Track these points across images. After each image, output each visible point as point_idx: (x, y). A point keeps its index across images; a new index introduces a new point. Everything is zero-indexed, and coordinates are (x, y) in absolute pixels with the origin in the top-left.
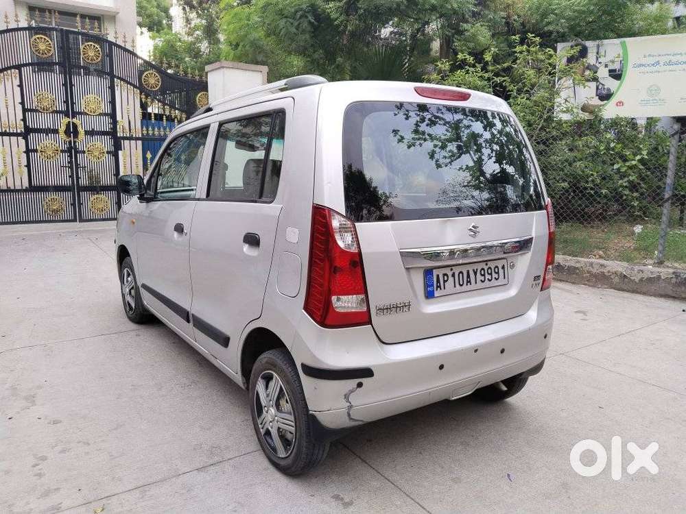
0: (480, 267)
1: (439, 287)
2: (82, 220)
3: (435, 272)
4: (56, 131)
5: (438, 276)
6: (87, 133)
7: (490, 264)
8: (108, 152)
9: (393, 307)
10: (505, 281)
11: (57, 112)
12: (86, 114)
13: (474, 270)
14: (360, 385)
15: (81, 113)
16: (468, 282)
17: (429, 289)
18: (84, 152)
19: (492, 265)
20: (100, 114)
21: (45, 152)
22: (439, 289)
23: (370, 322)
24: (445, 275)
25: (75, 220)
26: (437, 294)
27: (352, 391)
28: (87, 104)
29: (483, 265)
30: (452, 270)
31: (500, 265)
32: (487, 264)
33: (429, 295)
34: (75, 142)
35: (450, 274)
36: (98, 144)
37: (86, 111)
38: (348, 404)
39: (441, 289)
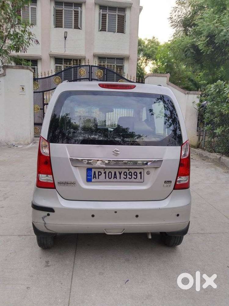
0: (123, 171)
1: (95, 177)
3: (93, 170)
5: (95, 172)
7: (130, 170)
9: (66, 183)
10: (142, 180)
13: (119, 172)
14: (48, 215)
16: (114, 177)
17: (88, 177)
19: (133, 171)
22: (95, 178)
23: (55, 188)
24: (99, 172)
26: (93, 180)
27: (45, 217)
29: (127, 170)
30: (104, 170)
31: (138, 171)
32: (129, 170)
33: (89, 180)
35: (103, 172)
38: (44, 222)
39: (96, 178)
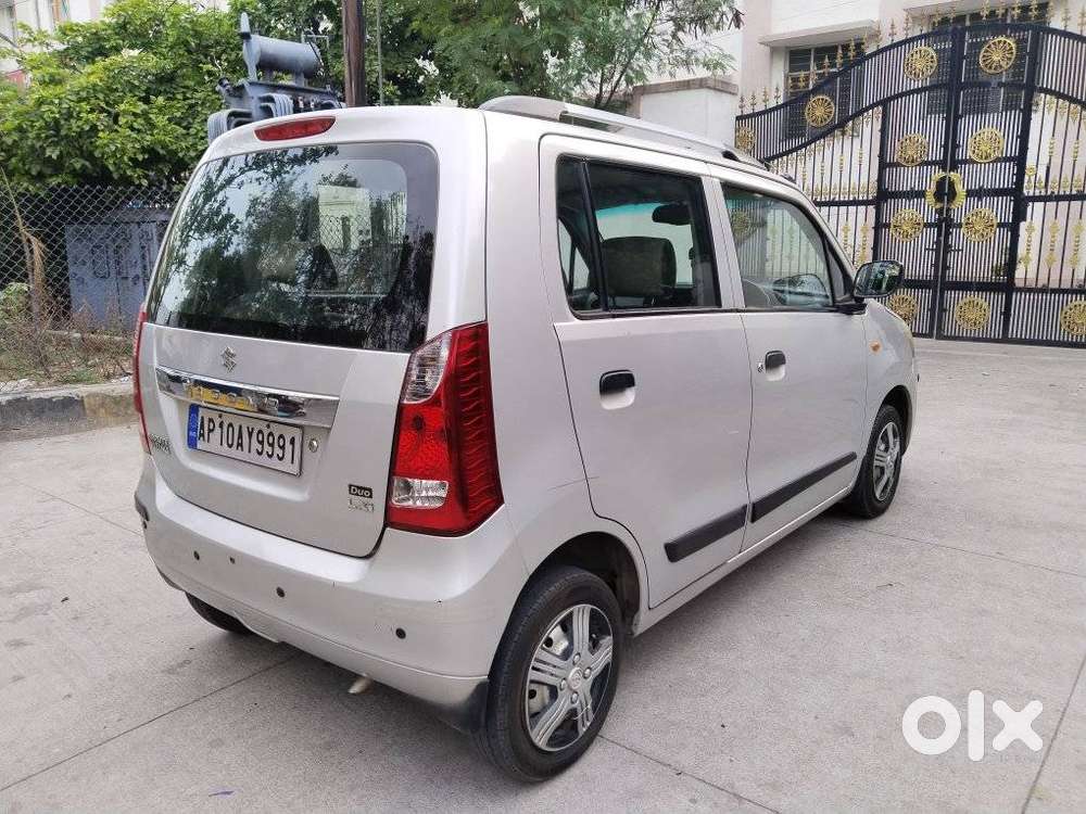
1: (202, 434)
2: (940, 337)
3: (200, 413)
4: (921, 194)
5: (203, 420)
6: (970, 193)
7: (273, 428)
8: (1000, 225)
11: (927, 163)
12: (973, 162)
13: (248, 429)
15: (965, 162)
16: (238, 445)
18: (960, 226)
19: (276, 430)
20: (997, 160)
21: (900, 227)
22: (202, 439)
24: (211, 421)
25: (930, 335)
26: (199, 445)
28: (977, 145)
29: (262, 426)
30: (220, 417)
31: (288, 435)
32: (268, 426)
33: (191, 442)
34: (948, 210)
35: (217, 422)
36: (986, 211)
37: (974, 157)
